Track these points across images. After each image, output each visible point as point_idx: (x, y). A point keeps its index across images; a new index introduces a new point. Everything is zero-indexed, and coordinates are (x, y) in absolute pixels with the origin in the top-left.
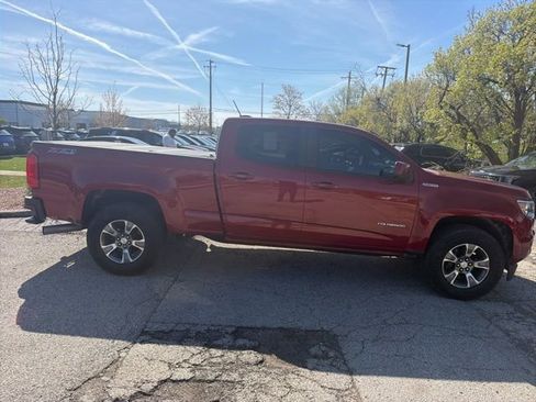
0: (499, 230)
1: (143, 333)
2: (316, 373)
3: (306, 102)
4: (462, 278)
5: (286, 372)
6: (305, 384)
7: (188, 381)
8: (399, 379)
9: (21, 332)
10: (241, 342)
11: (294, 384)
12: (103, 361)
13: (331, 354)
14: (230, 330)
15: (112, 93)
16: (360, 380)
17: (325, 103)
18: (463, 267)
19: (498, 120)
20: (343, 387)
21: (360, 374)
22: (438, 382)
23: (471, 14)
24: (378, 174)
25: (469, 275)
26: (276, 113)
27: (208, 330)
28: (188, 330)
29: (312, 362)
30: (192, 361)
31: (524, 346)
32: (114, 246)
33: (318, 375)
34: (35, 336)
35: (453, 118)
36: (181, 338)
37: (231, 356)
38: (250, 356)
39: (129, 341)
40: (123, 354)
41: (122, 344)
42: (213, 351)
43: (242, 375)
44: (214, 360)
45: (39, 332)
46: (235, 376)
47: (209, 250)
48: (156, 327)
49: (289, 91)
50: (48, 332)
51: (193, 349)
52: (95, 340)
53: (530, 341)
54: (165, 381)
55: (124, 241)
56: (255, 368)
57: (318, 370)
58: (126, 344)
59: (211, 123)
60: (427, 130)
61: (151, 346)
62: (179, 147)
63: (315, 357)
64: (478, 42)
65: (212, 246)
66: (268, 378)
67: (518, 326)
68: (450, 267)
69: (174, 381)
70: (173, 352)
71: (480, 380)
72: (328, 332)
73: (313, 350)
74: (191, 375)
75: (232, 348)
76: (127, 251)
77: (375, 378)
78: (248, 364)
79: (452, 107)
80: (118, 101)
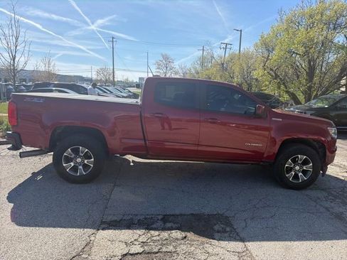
0: (317, 146)
1: (103, 223)
2: (222, 242)
3: (176, 65)
4: (296, 177)
5: (203, 243)
6: (217, 250)
7: (140, 254)
8: (273, 243)
9: (17, 227)
10: (169, 225)
11: (210, 250)
12: (80, 244)
13: (228, 229)
14: (160, 217)
15: (48, 58)
16: (250, 245)
17: (189, 66)
18: (297, 169)
19: (298, 77)
20: (240, 250)
21: (249, 241)
22: (296, 243)
23: (280, 12)
24: (243, 112)
25: (300, 174)
26: (158, 72)
27: (146, 219)
28: (132, 219)
29: (217, 235)
30: (140, 240)
31: (339, 217)
32: (72, 164)
33: (223, 243)
34: (28, 229)
35: (272, 76)
36: (129, 225)
37: (165, 234)
38: (177, 234)
39: (94, 229)
40: (92, 238)
41: (90, 231)
42: (152, 232)
43: (175, 247)
44: (154, 238)
45: (30, 226)
46: (171, 248)
47: (132, 164)
48: (109, 218)
49: (166, 58)
50: (36, 226)
51: (139, 232)
52: (71, 230)
53: (342, 213)
54: (126, 255)
55: (79, 160)
56: (183, 242)
57: (222, 240)
58: (93, 231)
59: (114, 78)
60: (254, 83)
61: (111, 231)
62: (99, 95)
63: (218, 232)
64: (287, 30)
65: (133, 161)
66: (193, 248)
67: (332, 204)
68: (290, 170)
69: (131, 255)
70: (126, 234)
71: (321, 240)
72: (221, 215)
73: (216, 227)
74: (142, 250)
75: (164, 229)
76: (81, 167)
77: (259, 243)
78: (177, 239)
79: (271, 70)
80: (52, 64)
